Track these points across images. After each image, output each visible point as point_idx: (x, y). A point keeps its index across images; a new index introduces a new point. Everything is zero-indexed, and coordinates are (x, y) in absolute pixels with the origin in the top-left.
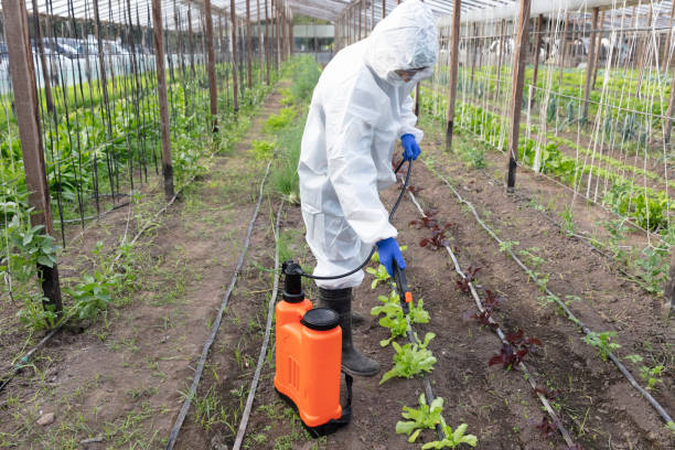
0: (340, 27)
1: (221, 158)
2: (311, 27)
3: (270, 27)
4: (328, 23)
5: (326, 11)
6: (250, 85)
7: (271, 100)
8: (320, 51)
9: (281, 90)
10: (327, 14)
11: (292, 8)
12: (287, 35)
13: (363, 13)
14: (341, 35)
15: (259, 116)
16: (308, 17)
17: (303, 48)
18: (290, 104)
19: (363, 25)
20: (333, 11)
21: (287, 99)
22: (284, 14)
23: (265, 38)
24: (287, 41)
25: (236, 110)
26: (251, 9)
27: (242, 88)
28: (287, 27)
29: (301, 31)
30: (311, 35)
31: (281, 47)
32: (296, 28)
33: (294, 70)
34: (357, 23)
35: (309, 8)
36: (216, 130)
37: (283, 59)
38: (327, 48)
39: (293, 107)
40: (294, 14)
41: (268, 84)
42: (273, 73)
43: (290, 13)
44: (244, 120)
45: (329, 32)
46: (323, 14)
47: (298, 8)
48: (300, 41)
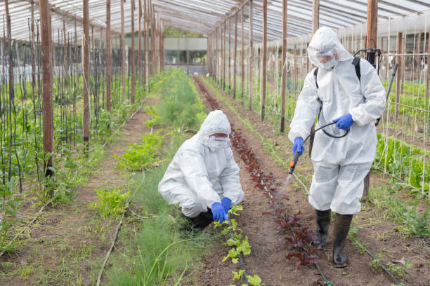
0: (213, 40)
1: (54, 212)
2: (182, 40)
3: (136, 40)
4: (201, 36)
5: (199, 25)
6: (109, 106)
7: (134, 121)
8: (191, 63)
9: (146, 108)
10: (199, 28)
11: (163, 20)
12: (157, 48)
13: (239, 27)
14: (214, 48)
15: (118, 142)
16: (180, 30)
17: (174, 61)
18: (156, 127)
19: (239, 39)
20: (206, 25)
21: (153, 121)
22: (154, 26)
23: (130, 51)
24: (157, 54)
25: (86, 139)
26: (112, 17)
27: (97, 111)
28: (157, 39)
29: (172, 44)
30: (183, 48)
31: (150, 59)
32: (167, 40)
33: (163, 85)
34: (233, 37)
35: (181, 21)
36: (49, 173)
37: (151, 73)
38: (199, 60)
39: (158, 132)
40: (165, 27)
41: (133, 101)
42: (138, 89)
43: (161, 26)
44: (97, 150)
45: (201, 44)
46: (196, 26)
47: (170, 21)
48: (172, 54)
